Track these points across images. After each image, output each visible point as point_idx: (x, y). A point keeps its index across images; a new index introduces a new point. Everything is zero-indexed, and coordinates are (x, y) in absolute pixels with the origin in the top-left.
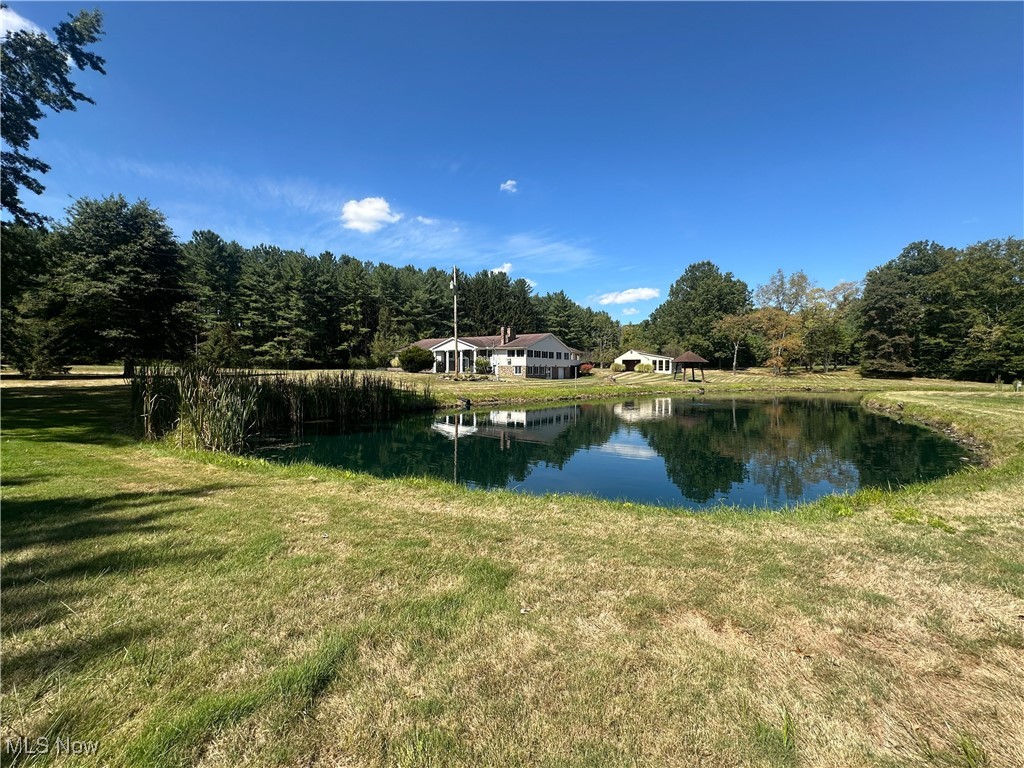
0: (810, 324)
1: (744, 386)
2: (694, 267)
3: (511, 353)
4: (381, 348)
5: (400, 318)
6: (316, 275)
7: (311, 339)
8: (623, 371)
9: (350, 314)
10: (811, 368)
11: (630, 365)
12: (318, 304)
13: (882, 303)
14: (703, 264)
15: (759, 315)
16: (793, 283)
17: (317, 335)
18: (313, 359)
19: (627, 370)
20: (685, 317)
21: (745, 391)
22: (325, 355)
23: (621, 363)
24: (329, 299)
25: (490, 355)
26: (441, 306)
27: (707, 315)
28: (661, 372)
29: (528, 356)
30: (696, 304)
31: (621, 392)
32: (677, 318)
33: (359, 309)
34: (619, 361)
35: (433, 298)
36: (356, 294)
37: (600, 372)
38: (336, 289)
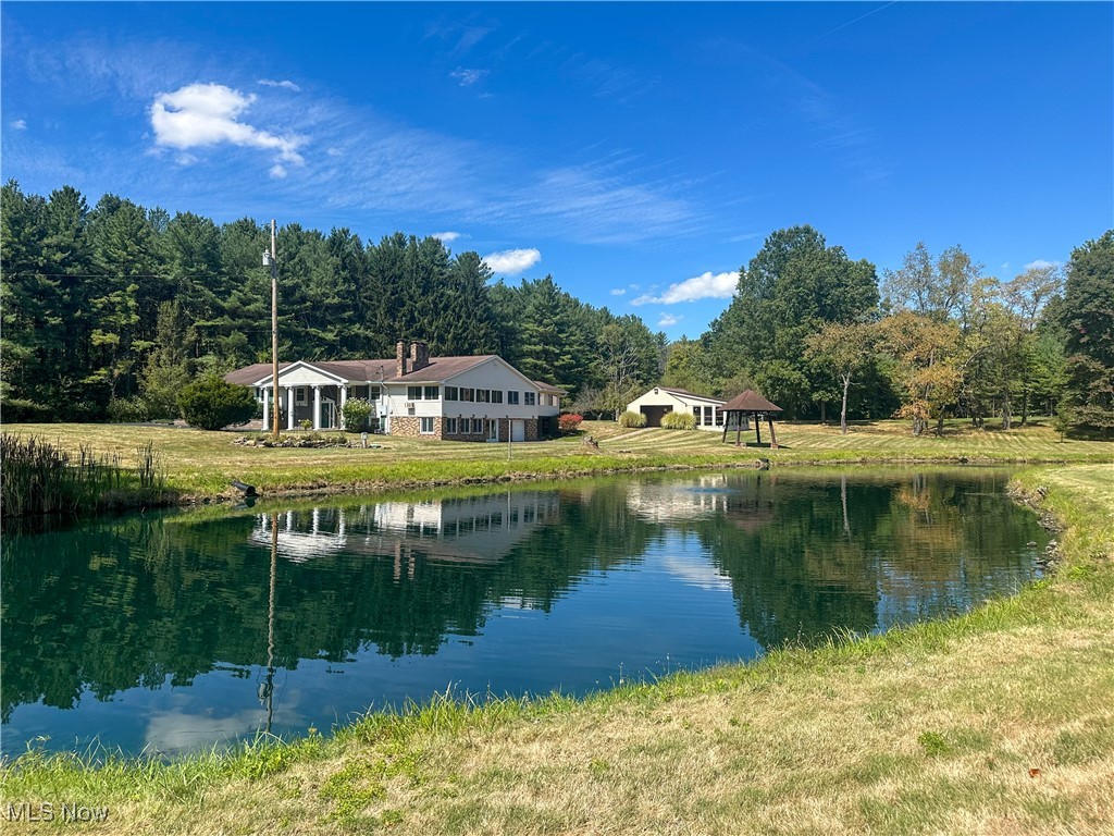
0: (975, 341)
1: (849, 455)
2: (780, 236)
3: (415, 393)
4: (163, 381)
5: (219, 322)
6: (43, 234)
7: (25, 362)
8: (642, 427)
9: (113, 312)
10: (981, 422)
11: (653, 415)
12: (45, 293)
13: (1091, 307)
14: (797, 231)
15: (885, 325)
16: (945, 267)
17: (41, 353)
18: (28, 403)
19: (648, 425)
20: (765, 327)
21: (848, 463)
22: (57, 393)
23: (637, 411)
24: (70, 281)
25: (375, 396)
26: (304, 299)
27: (799, 324)
28: (708, 428)
29: (447, 398)
30: (779, 303)
31: (600, 467)
32: (751, 328)
33: (132, 303)
34: (634, 408)
35: (288, 283)
36: (127, 272)
37: (597, 428)
38: (86, 262)
